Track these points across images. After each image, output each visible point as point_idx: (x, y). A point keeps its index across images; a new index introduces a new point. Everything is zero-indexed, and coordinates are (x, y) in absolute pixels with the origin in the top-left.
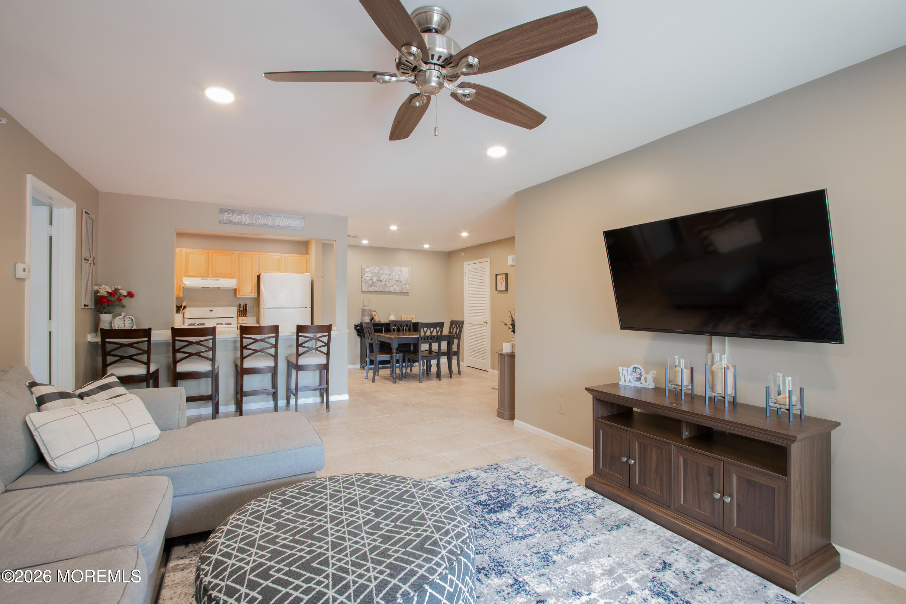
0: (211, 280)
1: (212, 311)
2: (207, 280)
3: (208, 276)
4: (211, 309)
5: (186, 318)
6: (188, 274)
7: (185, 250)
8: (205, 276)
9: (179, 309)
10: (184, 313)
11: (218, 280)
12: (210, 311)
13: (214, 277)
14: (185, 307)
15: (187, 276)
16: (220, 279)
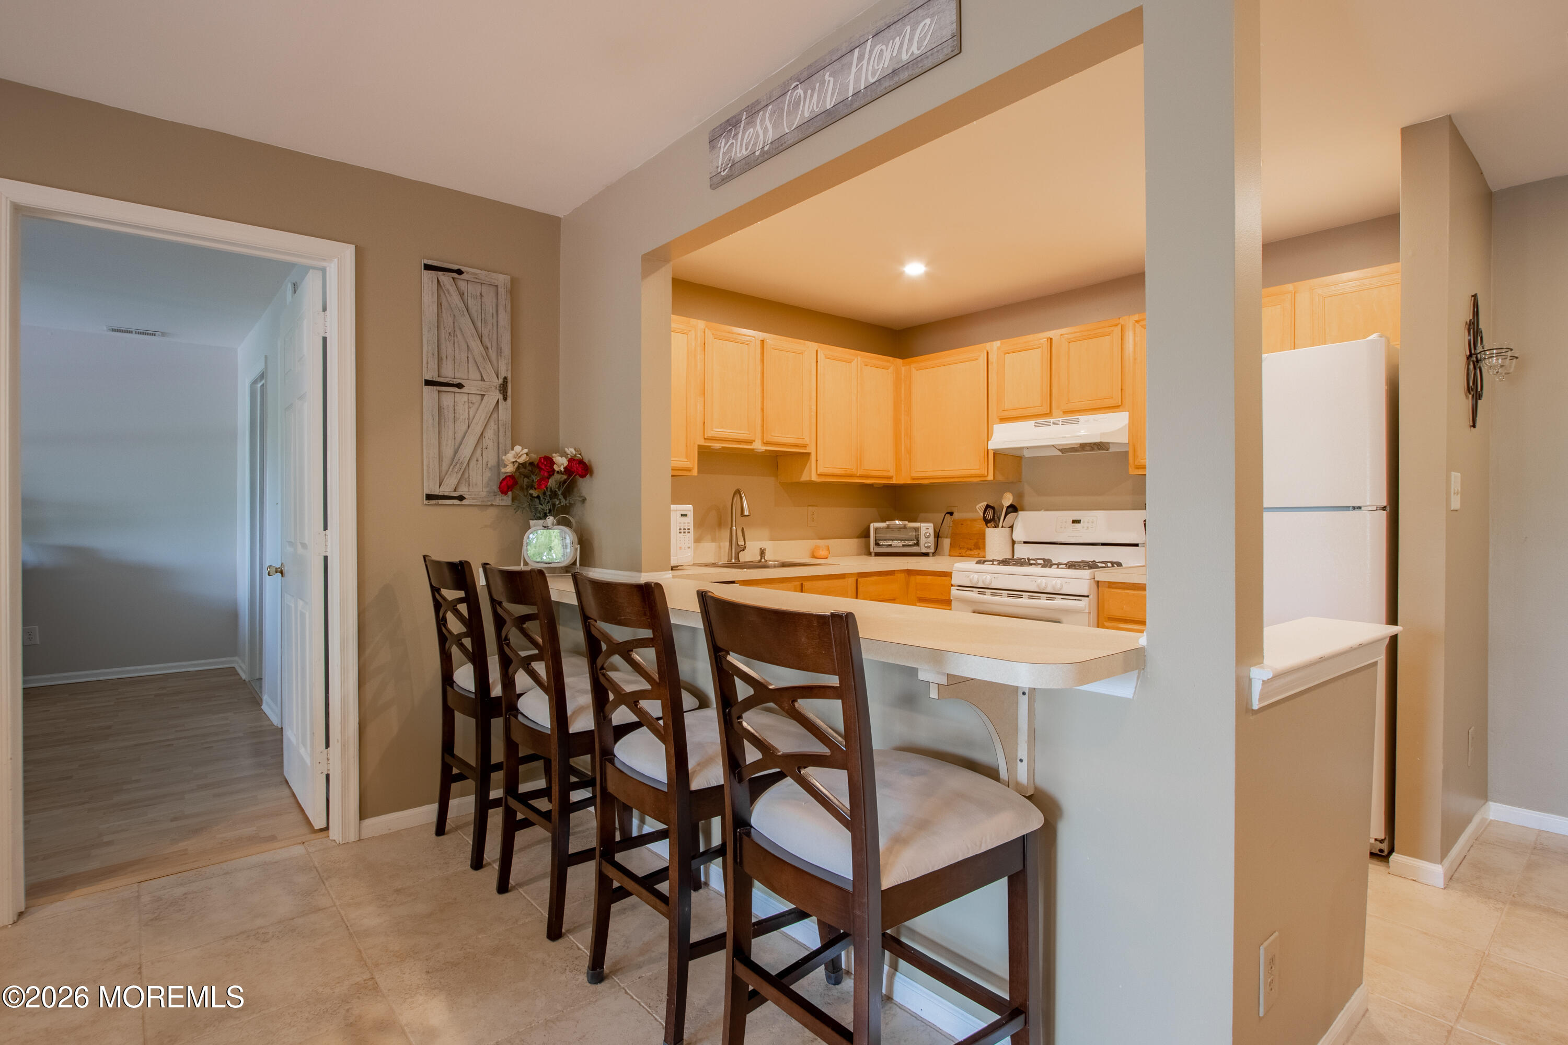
0: (1056, 423)
1: (1078, 522)
2: (1048, 424)
3: (1049, 414)
4: (1076, 515)
5: (1019, 542)
6: (1006, 414)
7: (997, 344)
8: (1043, 415)
9: (992, 517)
10: (1012, 527)
11: (1077, 421)
12: (1074, 522)
13: (1066, 413)
14: (1013, 509)
15: (1003, 420)
16: (1082, 418)
